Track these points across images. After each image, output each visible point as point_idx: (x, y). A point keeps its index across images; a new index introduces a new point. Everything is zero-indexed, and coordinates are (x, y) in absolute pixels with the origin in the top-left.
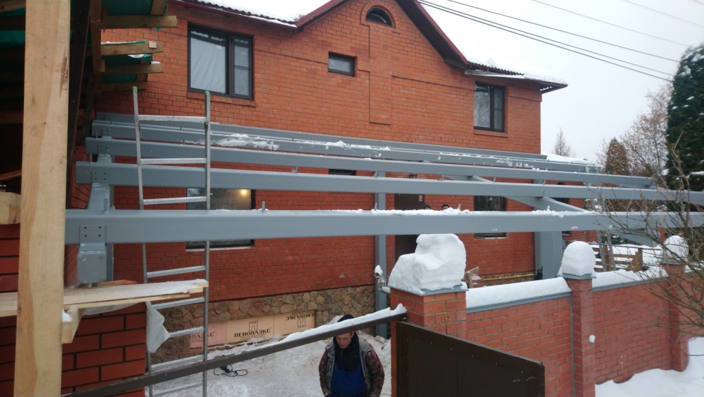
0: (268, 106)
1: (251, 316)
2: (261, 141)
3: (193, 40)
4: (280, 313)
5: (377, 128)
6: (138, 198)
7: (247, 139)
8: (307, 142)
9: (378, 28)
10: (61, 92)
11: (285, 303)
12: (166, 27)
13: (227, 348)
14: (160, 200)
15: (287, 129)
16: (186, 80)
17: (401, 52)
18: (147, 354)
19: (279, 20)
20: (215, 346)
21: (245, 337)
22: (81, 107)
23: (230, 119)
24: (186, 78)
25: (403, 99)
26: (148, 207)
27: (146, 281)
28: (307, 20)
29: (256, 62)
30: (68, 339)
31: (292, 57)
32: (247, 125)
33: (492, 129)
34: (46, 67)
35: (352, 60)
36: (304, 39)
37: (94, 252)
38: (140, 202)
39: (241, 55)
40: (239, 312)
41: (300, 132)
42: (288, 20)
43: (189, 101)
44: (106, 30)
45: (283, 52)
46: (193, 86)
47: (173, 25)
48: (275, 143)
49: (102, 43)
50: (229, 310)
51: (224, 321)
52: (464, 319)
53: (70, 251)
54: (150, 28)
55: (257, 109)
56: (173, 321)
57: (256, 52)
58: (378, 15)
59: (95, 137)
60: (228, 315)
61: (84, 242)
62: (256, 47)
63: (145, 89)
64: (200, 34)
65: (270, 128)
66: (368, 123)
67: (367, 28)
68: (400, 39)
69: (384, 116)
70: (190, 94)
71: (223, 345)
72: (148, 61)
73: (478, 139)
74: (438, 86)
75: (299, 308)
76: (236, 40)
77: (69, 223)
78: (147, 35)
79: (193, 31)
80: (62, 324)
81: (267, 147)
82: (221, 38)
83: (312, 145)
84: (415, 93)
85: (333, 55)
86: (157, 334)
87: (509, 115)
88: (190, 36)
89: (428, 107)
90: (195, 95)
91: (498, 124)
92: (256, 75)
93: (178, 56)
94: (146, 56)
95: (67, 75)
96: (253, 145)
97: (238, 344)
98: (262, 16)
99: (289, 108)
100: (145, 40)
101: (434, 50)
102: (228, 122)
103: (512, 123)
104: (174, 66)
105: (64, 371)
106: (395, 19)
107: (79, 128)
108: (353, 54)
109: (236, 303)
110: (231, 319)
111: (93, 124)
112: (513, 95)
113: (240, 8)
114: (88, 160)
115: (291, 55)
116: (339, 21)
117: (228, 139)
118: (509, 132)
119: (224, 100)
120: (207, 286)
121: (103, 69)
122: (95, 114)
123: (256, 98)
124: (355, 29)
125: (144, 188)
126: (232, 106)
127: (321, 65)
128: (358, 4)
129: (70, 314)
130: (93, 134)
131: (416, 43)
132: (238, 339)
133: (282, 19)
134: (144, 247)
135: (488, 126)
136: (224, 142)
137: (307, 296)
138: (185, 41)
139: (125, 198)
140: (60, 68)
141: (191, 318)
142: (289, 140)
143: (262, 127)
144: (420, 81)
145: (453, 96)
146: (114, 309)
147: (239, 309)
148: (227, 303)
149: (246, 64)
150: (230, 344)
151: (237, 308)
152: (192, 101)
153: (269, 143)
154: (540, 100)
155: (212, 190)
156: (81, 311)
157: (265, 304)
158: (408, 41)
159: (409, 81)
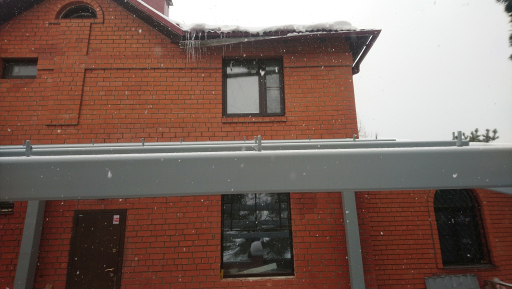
25: (101, 93)
33: (263, 114)
58: (78, 11)
66: (44, 127)
67: (58, 26)
68: (104, 29)
69: (67, 116)
74: (160, 71)
84: (120, 84)
85: (7, 61)
87: (287, 91)
89: (143, 97)
103: (293, 101)
108: (34, 56)
112: (293, 66)
118: (288, 113)
124: (42, 30)
131: (127, 29)
144: (129, 69)
145: (185, 79)
158: (116, 29)
159: (112, 72)
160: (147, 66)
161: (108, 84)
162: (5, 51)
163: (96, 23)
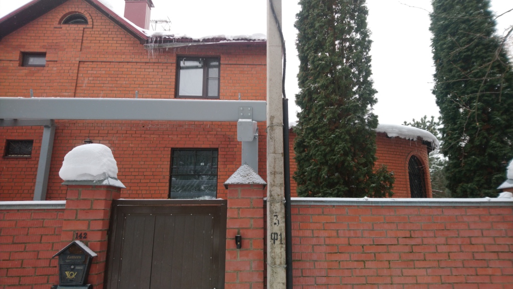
17: (93, 41)
25: (90, 78)
33: (205, 96)
58: (75, 19)
67: (60, 30)
68: (92, 33)
87: (222, 81)
103: (225, 89)
108: (44, 51)
112: (227, 62)
124: (49, 32)
127: (13, 62)
131: (109, 33)
144: (110, 62)
159: (98, 63)
160: (122, 60)
161: (95, 72)
162: (24, 47)
163: (87, 28)
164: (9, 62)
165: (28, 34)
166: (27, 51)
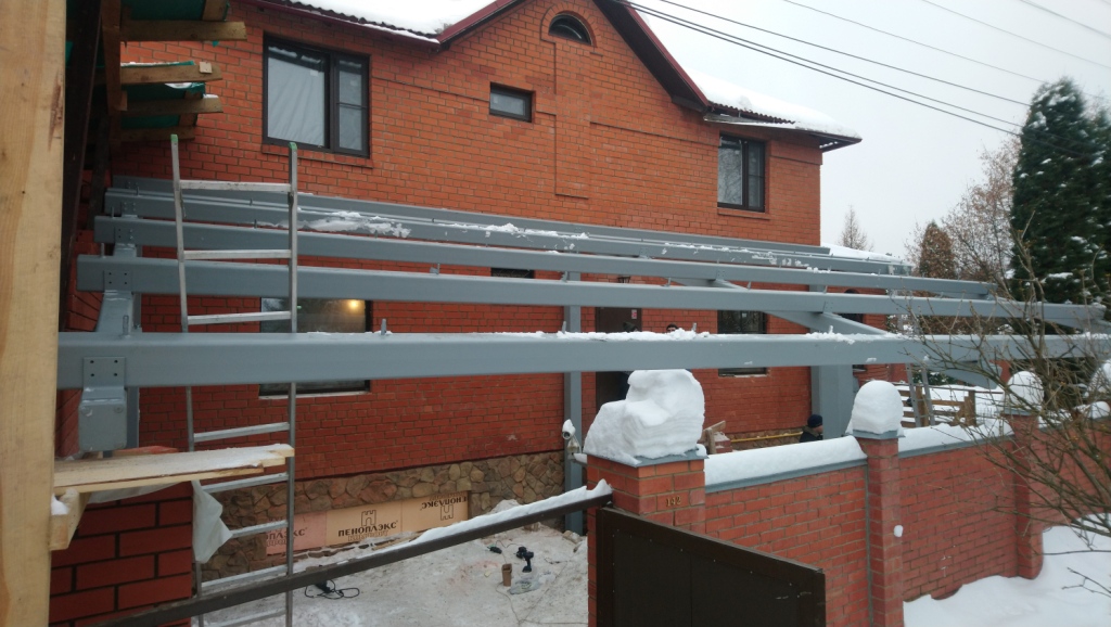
0: (392, 167)
1: (366, 503)
2: (381, 223)
3: (272, 62)
4: (413, 497)
5: (568, 203)
6: (179, 314)
7: (358, 220)
8: (456, 225)
9: (568, 47)
10: (50, 141)
11: (420, 481)
12: (228, 40)
13: (327, 554)
14: (215, 316)
15: (424, 204)
16: (260, 125)
17: (604, 85)
18: (194, 564)
19: (410, 31)
20: (306, 550)
21: (356, 536)
22: (87, 167)
23: (331, 188)
24: (260, 121)
25: (608, 159)
26: (195, 329)
27: (192, 448)
28: (456, 32)
29: (374, 96)
30: (61, 543)
31: (432, 90)
32: (358, 198)
33: (745, 206)
34: (25, 100)
35: (528, 96)
36: (451, 62)
37: (105, 401)
38: (182, 321)
39: (350, 86)
40: (346, 496)
41: (444, 209)
42: (425, 32)
43: (265, 158)
44: (128, 43)
45: (418, 82)
46: (272, 134)
47: (238, 37)
48: (404, 226)
49: (122, 64)
50: (329, 493)
51: (321, 511)
52: (702, 502)
53: (66, 401)
54: (202, 41)
55: (376, 172)
56: (238, 511)
57: (373, 81)
58: (567, 26)
59: (109, 215)
60: (327, 501)
61: (91, 385)
62: (374, 73)
63: (194, 139)
64: (283, 52)
65: (397, 202)
66: (553, 196)
67: (552, 46)
68: (602, 65)
69: (577, 185)
70: (266, 147)
71: (320, 548)
72: (197, 94)
73: (724, 222)
74: (663, 139)
75: (442, 489)
76: (342, 62)
77: (63, 354)
78: (196, 53)
79: (272, 46)
80: (51, 518)
81: (391, 232)
82: (317, 58)
83: (464, 230)
84: (626, 150)
85: (496, 88)
86: (211, 532)
87: (771, 184)
88: (266, 55)
89: (647, 172)
90: (275, 150)
91: (754, 200)
92: (374, 118)
93: (248, 86)
94: (194, 85)
95: (61, 114)
96: (368, 229)
97: (344, 547)
98: (383, 25)
99: (428, 172)
100: (193, 61)
101: (656, 83)
102: (328, 192)
103: (776, 197)
104: (240, 102)
105: (53, 596)
106: (596, 33)
107: (84, 201)
108: (529, 87)
109: (341, 483)
110: (333, 508)
111: (107, 194)
112: (778, 155)
113: (348, 13)
114: (98, 253)
115: (430, 87)
116: (508, 35)
117: (328, 218)
118: (771, 211)
119: (322, 157)
120: (292, 454)
121: (124, 107)
122: (112, 180)
123: (374, 155)
124: (532, 47)
125: (188, 297)
126: (335, 167)
127: (478, 103)
128: (536, 9)
129: (65, 502)
130: (107, 210)
131: (627, 71)
132: (345, 539)
133: (417, 30)
134: (189, 392)
135: (739, 202)
136: (321, 225)
137: (455, 469)
138: (258, 63)
139: (158, 313)
140: (49, 103)
141: (268, 506)
142: (426, 222)
143: (383, 200)
144: (634, 131)
145: (686, 155)
146: (140, 493)
147: (346, 491)
148: (326, 481)
149: (358, 101)
150: (331, 547)
151: (343, 490)
152: (271, 159)
153: (394, 226)
154: (819, 162)
155: (301, 301)
156: (84, 496)
157: (388, 483)
158: (615, 68)
159: (617, 131)
160: (652, 131)
161: (613, 148)
162: (492, 71)
163: (596, 54)
164: (471, 102)
165: (498, 44)
166: (500, 82)
